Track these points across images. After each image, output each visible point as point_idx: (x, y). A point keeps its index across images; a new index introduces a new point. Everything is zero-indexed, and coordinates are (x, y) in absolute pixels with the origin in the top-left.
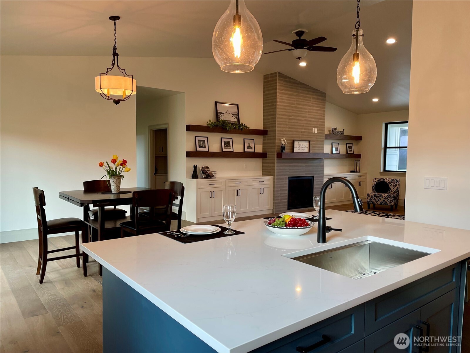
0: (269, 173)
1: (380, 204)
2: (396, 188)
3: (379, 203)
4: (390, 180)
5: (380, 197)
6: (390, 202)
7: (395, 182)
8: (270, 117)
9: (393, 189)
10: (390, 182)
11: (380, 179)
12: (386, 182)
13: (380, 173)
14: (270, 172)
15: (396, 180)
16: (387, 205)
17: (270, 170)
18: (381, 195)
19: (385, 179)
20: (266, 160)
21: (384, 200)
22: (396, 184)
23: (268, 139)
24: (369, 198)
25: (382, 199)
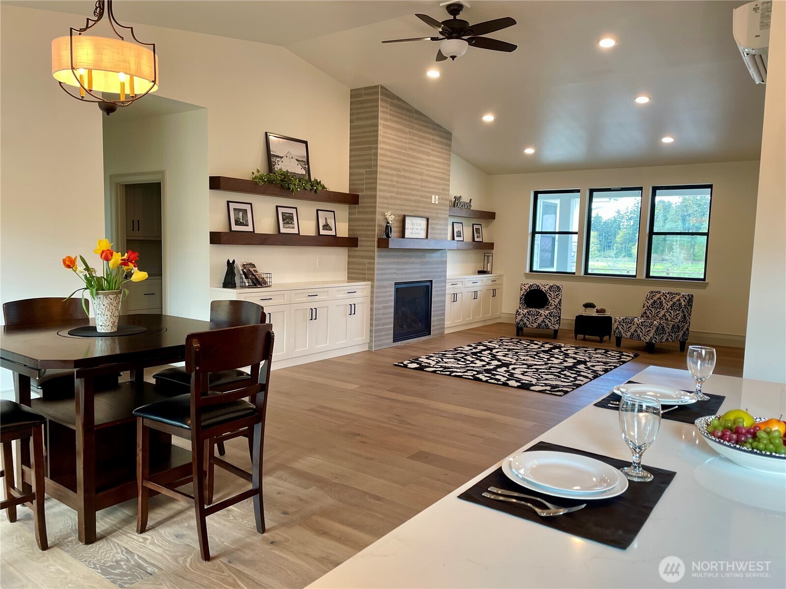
0: (363, 276)
1: (537, 328)
2: (557, 301)
3: (535, 325)
4: (547, 287)
5: (537, 315)
6: (554, 324)
7: (556, 291)
8: (363, 171)
9: (553, 302)
10: (547, 290)
11: (531, 286)
12: (541, 290)
13: (526, 274)
14: (365, 274)
15: (558, 287)
16: (549, 328)
17: (365, 270)
18: (539, 312)
19: (540, 286)
20: (355, 251)
21: (543, 321)
22: (557, 293)
23: (359, 213)
24: (519, 318)
25: (541, 319)
